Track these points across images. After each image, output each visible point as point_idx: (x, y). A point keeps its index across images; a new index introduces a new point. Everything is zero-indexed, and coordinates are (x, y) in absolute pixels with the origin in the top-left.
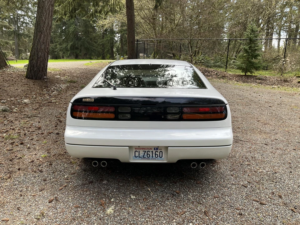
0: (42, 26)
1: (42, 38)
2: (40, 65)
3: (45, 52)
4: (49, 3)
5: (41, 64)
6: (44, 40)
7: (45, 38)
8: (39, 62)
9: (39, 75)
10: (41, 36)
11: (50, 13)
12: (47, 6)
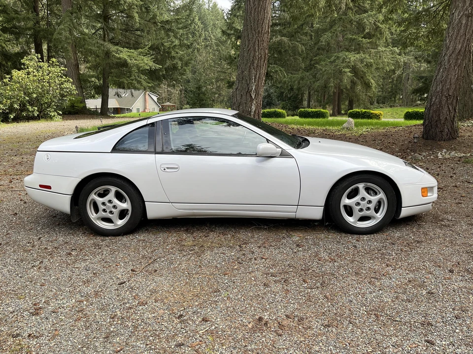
0: (444, 54)
1: (440, 74)
2: (432, 116)
3: (442, 95)
4: (462, 13)
5: (434, 116)
6: (443, 77)
7: (446, 73)
8: (431, 112)
9: (431, 132)
10: (440, 69)
11: (462, 31)
12: (457, 20)
